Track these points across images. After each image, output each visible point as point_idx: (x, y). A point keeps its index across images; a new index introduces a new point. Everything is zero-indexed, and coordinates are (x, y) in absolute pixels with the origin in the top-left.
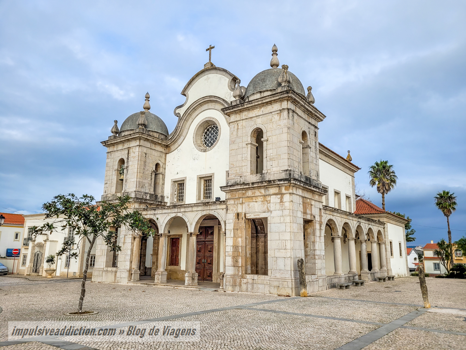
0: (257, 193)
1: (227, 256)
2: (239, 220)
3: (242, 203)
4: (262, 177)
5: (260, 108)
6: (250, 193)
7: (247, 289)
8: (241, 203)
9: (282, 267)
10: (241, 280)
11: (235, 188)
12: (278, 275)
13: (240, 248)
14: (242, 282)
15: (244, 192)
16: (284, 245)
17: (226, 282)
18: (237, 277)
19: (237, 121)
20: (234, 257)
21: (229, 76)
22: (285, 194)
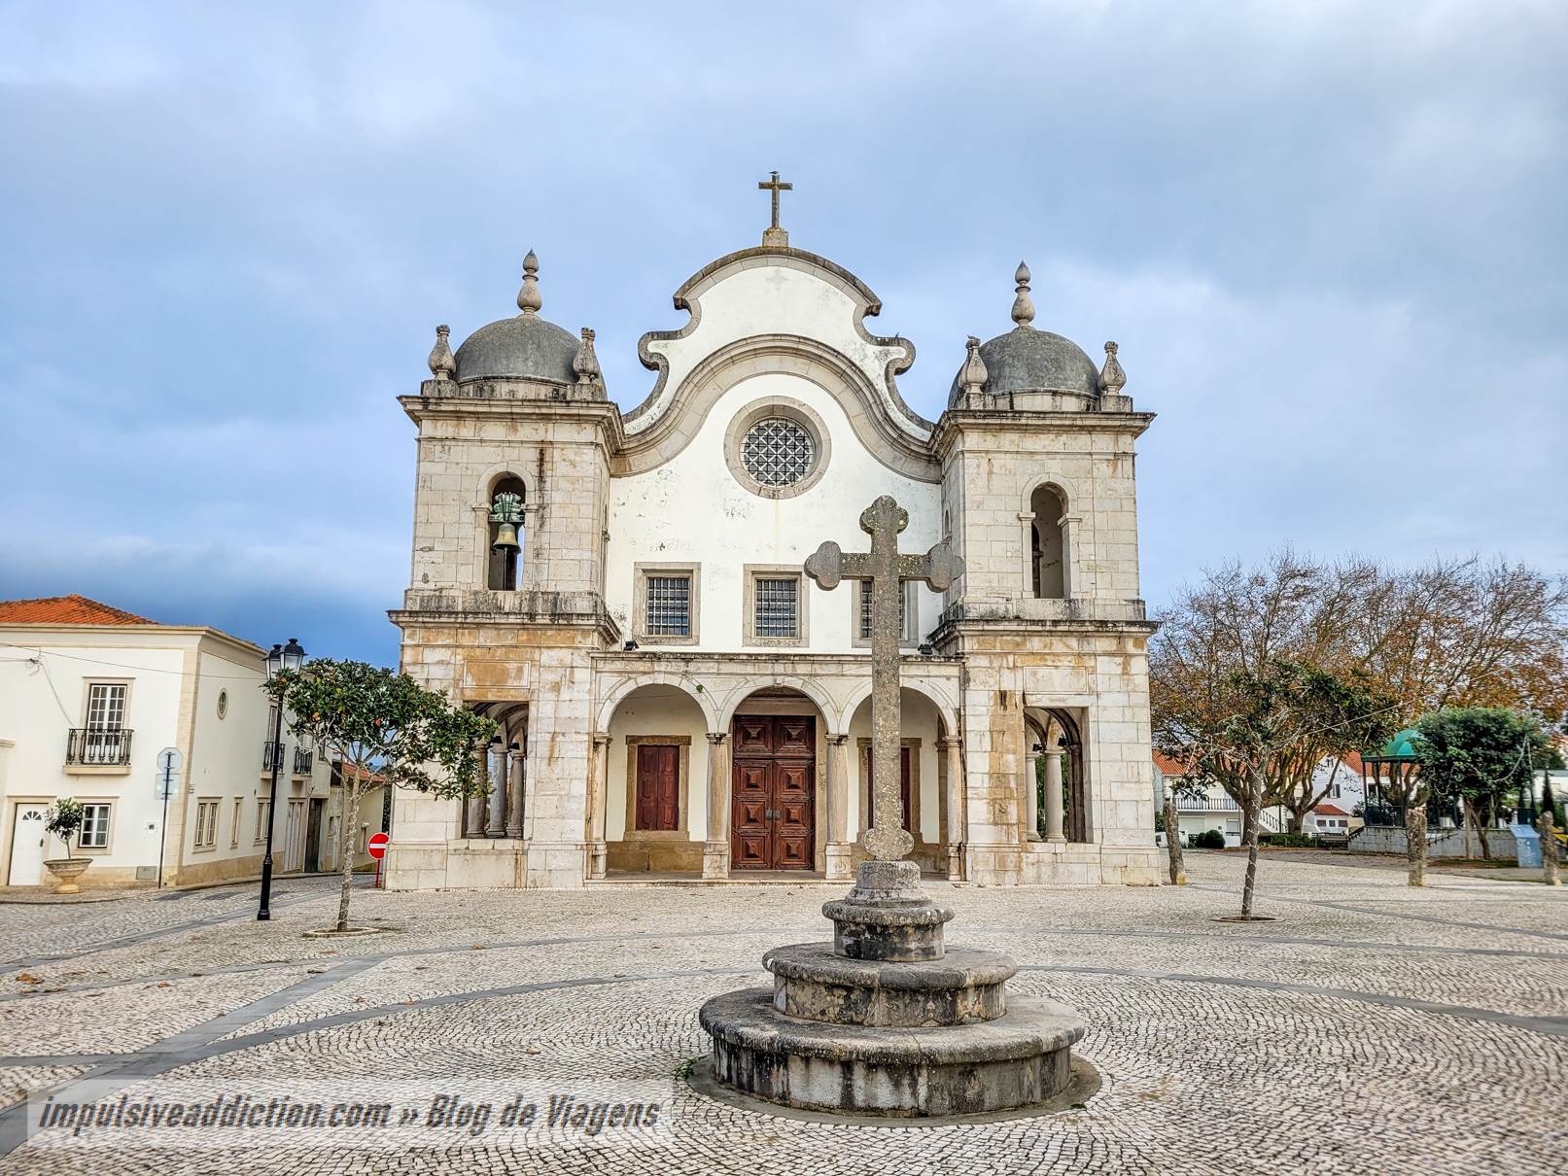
0: (1058, 645)
1: (972, 799)
2: (1005, 708)
3: (1015, 667)
4: (1070, 607)
5: (1058, 434)
6: (1036, 644)
7: (1039, 877)
8: (1011, 666)
9: (1132, 823)
10: (1020, 857)
11: (1001, 628)
12: (1121, 842)
13: (1012, 778)
14: (1025, 860)
15: (1018, 639)
16: (1136, 773)
17: (975, 862)
18: (1007, 850)
19: (987, 452)
20: (993, 802)
21: (858, 296)
22: (1135, 655)
